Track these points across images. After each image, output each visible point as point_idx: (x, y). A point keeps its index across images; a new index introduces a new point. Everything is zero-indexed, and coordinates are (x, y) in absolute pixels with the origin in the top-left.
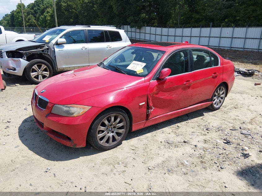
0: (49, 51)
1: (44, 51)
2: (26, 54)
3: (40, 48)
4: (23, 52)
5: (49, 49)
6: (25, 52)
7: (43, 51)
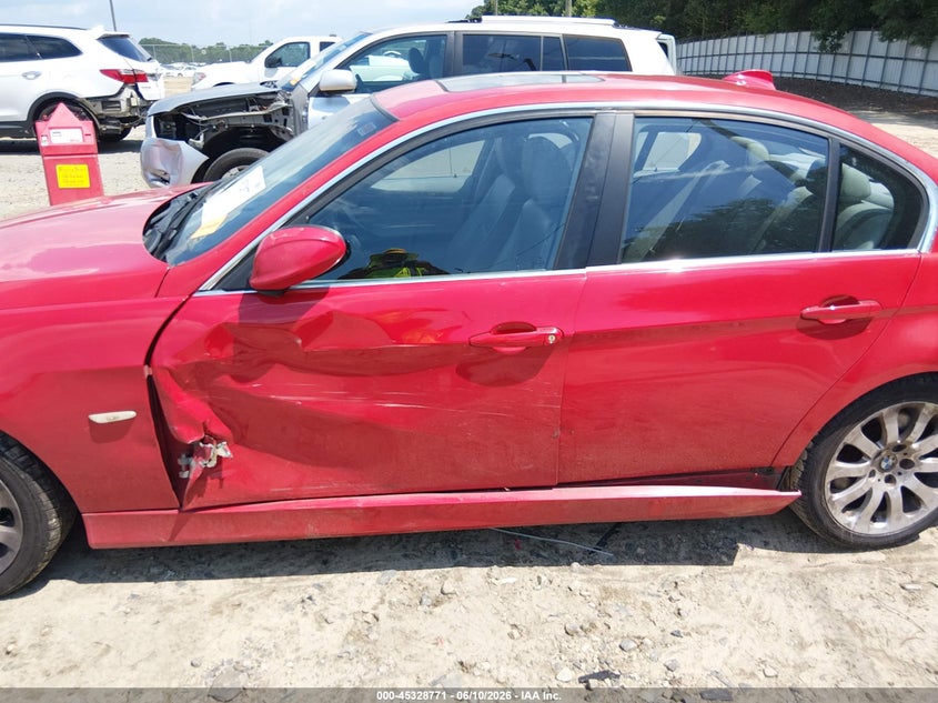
0: (290, 119)
1: (273, 119)
2: (207, 126)
3: (257, 107)
4: (196, 121)
5: (291, 113)
6: (204, 118)
7: (267, 117)
